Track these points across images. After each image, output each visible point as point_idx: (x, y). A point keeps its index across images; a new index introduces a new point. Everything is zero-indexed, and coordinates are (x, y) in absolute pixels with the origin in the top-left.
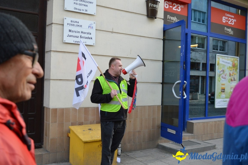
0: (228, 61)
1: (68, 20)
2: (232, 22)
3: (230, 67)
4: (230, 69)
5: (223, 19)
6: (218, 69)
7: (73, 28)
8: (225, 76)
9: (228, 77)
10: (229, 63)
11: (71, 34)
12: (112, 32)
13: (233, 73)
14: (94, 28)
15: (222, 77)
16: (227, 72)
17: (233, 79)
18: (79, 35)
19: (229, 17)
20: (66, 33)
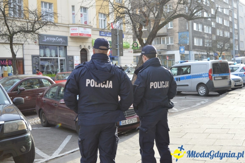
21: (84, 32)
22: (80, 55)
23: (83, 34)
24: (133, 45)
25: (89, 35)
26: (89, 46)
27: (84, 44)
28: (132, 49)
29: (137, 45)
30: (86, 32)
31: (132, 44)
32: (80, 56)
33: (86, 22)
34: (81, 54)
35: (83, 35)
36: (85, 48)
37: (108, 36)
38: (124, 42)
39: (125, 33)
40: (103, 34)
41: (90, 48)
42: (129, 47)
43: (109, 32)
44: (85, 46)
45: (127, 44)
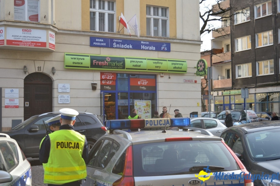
0: (143, 103)
1: (60, 96)
2: (145, 83)
3: (144, 106)
4: (145, 107)
5: (139, 83)
6: (136, 107)
7: (61, 98)
8: (141, 110)
9: (143, 111)
10: (144, 104)
11: (61, 100)
12: (77, 98)
13: (147, 109)
14: (70, 97)
15: (139, 111)
16: (143, 109)
17: (147, 112)
18: (64, 100)
19: (142, 81)
20: (59, 100)
21: (24, 37)
22: (23, 87)
23: (21, 41)
24: (198, 67)
25: (40, 44)
26: (53, 68)
27: (39, 64)
28: (196, 75)
29: (203, 67)
30: (30, 37)
31: (196, 66)
32: (23, 90)
33: (35, 18)
34: (25, 84)
35: (18, 45)
36: (41, 71)
37: (116, 48)
38: (168, 61)
39: (175, 41)
40: (102, 42)
41: (56, 72)
42: (186, 71)
43: (120, 40)
44: (40, 68)
45: (177, 64)
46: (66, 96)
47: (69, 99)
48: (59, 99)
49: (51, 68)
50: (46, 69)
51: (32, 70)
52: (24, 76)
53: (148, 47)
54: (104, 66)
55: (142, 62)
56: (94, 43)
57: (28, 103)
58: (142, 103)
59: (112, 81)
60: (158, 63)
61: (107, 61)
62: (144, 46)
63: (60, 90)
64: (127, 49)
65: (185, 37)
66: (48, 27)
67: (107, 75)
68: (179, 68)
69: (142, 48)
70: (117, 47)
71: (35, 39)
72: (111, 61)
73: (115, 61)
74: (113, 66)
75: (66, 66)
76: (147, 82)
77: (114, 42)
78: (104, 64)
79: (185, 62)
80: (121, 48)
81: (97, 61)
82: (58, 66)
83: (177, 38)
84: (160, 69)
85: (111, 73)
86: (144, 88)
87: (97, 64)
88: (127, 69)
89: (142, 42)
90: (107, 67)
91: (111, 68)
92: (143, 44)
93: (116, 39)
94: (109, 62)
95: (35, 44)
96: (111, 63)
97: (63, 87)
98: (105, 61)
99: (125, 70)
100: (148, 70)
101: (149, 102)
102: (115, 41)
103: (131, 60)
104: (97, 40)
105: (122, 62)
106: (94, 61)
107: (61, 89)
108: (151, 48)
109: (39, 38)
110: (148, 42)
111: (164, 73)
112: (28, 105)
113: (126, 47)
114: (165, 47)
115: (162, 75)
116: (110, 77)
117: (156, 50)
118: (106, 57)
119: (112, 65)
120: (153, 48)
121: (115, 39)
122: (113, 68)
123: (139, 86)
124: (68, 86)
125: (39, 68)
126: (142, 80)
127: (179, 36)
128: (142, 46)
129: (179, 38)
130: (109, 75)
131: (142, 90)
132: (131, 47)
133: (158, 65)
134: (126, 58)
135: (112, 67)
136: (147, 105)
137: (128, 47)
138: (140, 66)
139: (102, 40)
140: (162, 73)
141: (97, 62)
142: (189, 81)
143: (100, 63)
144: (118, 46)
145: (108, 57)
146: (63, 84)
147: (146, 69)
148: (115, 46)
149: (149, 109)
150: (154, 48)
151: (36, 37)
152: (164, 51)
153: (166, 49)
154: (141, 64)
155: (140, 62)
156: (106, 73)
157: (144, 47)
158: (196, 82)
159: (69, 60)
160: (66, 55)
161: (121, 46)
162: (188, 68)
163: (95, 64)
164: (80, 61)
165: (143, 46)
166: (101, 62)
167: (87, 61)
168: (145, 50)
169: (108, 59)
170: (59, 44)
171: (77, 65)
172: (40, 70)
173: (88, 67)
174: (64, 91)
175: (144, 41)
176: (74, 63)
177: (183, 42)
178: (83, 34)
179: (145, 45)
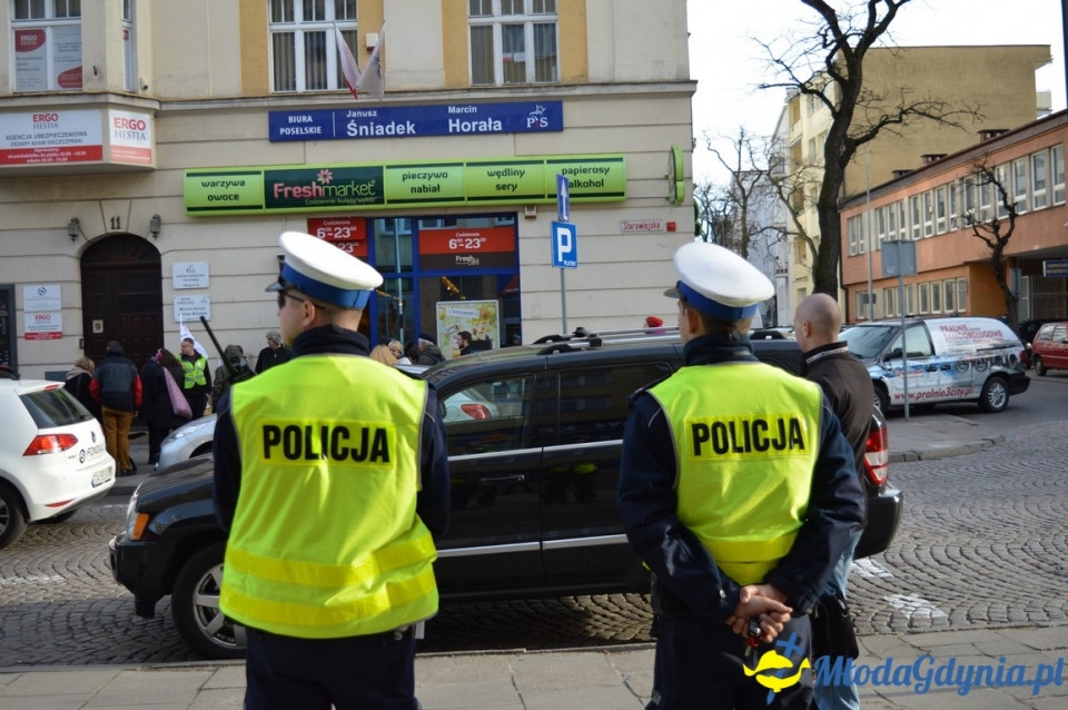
0: (469, 311)
1: (177, 299)
2: (474, 243)
3: (474, 319)
4: (476, 322)
5: (451, 244)
6: (444, 325)
7: (182, 306)
10: (471, 313)
11: (182, 312)
12: (233, 302)
13: (483, 329)
14: (209, 301)
18: (191, 312)
19: (464, 238)
20: (177, 311)
21: (39, 136)
22: (73, 278)
23: (31, 151)
26: (156, 219)
27: (114, 209)
30: (55, 135)
31: (667, 172)
33: (72, 78)
35: (23, 161)
36: (122, 230)
37: (358, 137)
38: (549, 162)
39: (578, 91)
40: (309, 124)
41: (165, 230)
42: (622, 194)
43: (372, 109)
44: (118, 220)
45: (585, 171)
46: (197, 298)
47: (207, 306)
48: (177, 307)
49: (150, 217)
50: (136, 224)
51: (96, 227)
52: (75, 248)
53: (474, 124)
54: (312, 198)
55: (445, 175)
56: (282, 131)
57: (101, 322)
58: (463, 310)
59: (357, 244)
60: (507, 173)
61: (319, 184)
62: (458, 121)
63: (178, 283)
64: (396, 136)
65: (624, 74)
66: (101, 99)
67: (333, 227)
68: (590, 183)
69: (451, 130)
70: (361, 134)
71: (70, 138)
72: (332, 183)
73: (346, 182)
74: (343, 198)
75: (190, 209)
76: (484, 240)
77: (351, 118)
78: (310, 193)
79: (621, 160)
80: (375, 137)
81: (286, 186)
82: (170, 211)
83: (591, 81)
84: (516, 193)
85: (346, 219)
86: (470, 260)
87: (286, 195)
88: (390, 202)
89: (451, 110)
90: (322, 202)
91: (336, 204)
92: (454, 117)
93: (356, 110)
94: (326, 184)
95: (69, 154)
96: (333, 190)
97: (189, 273)
98: (314, 183)
99: (386, 206)
100: (470, 199)
101: (493, 306)
102: (354, 114)
103: (406, 171)
104: (291, 119)
105: (373, 181)
106: (276, 186)
107: (181, 279)
108: (484, 126)
109: (81, 134)
110: (473, 105)
111: (538, 205)
112: (101, 330)
113: (393, 132)
114: (539, 116)
115: (527, 213)
116: (344, 233)
117: (505, 131)
118: (318, 170)
119: (337, 193)
120: (493, 125)
121: (353, 110)
122: (341, 204)
123: (453, 254)
124: (201, 267)
125: (116, 221)
126: (464, 235)
127: (598, 71)
128: (450, 121)
129: (600, 81)
130: (342, 226)
131: (466, 266)
132: (410, 128)
133: (505, 180)
134: (388, 167)
135: (339, 201)
136: (485, 316)
137: (400, 129)
138: (437, 189)
139: (310, 119)
140: (530, 207)
141: (286, 189)
142: (641, 226)
143: (296, 190)
144: (364, 130)
145: (324, 169)
146: (188, 264)
147: (462, 199)
148: (352, 132)
149: (491, 328)
150: (499, 125)
151: (71, 135)
152: (536, 129)
153: (544, 123)
154: (441, 181)
155: (438, 176)
156: (330, 220)
157: (457, 125)
158: (671, 228)
159: (197, 191)
160: (189, 175)
161: (375, 130)
162: (628, 180)
163: (281, 194)
164: (232, 190)
165: (454, 122)
166: (299, 188)
167: (253, 189)
168: (462, 133)
169: (325, 176)
170: (173, 146)
171: (222, 203)
172: (119, 228)
173: (260, 207)
174: (189, 283)
175: (459, 104)
176: (211, 198)
177: (612, 90)
178: (243, 104)
179: (464, 117)
